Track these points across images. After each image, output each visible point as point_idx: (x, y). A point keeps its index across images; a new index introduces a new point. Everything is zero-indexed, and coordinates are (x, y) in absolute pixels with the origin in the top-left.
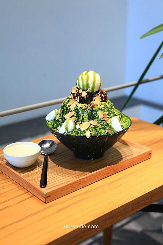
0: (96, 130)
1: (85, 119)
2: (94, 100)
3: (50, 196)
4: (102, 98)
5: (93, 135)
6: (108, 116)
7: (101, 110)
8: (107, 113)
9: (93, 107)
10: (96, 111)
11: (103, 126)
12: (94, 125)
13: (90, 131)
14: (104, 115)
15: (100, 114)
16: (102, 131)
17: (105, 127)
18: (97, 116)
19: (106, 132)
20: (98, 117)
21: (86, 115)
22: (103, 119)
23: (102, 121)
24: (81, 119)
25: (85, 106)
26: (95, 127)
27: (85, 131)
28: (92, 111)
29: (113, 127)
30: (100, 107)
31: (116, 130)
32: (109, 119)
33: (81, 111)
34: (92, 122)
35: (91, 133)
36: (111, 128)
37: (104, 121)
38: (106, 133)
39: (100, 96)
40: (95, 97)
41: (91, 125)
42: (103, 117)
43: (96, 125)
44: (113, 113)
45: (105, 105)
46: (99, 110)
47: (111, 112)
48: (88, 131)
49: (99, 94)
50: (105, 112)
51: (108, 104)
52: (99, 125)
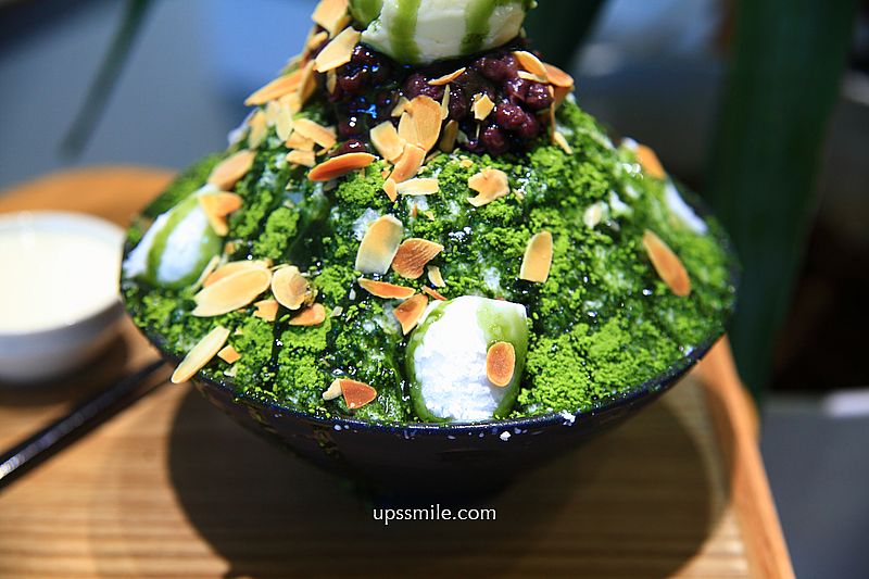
0: (277, 350)
1: (271, 241)
2: (396, 121)
4: (461, 116)
5: (232, 373)
6: (435, 276)
7: (389, 209)
8: (437, 246)
9: (344, 175)
10: (353, 209)
12: (282, 310)
13: (231, 339)
14: (405, 255)
15: (374, 238)
16: (308, 373)
17: (356, 350)
18: (342, 249)
19: (334, 391)
20: (348, 259)
21: (284, 218)
22: (374, 287)
23: (363, 294)
24: (252, 225)
25: (317, 147)
26: (279, 328)
27: (207, 323)
28: (332, 198)
29: (420, 372)
30: (393, 187)
31: (429, 405)
32: (430, 298)
33: (275, 171)
34: (288, 271)
35: (228, 354)
36: (400, 375)
37: (381, 301)
38: (327, 395)
39: (445, 100)
40: (409, 104)
41: (268, 293)
42: (391, 270)
43: (295, 314)
44: (508, 261)
45: (456, 185)
46: (376, 208)
47: (485, 252)
48: (219, 334)
49: (442, 87)
50: (420, 235)
51: (498, 184)
52: (320, 318)
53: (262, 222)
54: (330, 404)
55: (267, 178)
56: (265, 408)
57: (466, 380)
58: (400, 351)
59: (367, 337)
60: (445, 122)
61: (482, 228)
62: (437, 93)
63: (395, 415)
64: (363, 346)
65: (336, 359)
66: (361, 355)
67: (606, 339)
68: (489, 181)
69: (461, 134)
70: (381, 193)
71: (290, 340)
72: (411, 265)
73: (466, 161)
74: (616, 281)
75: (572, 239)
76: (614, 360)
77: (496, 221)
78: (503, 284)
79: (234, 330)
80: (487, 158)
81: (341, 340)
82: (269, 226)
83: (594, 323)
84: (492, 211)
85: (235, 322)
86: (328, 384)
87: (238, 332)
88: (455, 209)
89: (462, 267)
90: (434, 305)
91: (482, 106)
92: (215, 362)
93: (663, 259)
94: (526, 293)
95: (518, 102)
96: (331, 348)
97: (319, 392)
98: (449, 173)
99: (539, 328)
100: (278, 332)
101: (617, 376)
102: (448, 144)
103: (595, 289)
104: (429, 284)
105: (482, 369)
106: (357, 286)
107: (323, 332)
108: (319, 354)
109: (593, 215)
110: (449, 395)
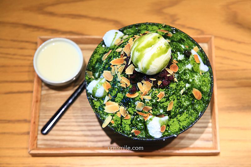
0: (121, 122)
1: (118, 99)
2: (142, 84)
5: (113, 125)
7: (142, 101)
10: (134, 100)
11: (134, 122)
13: (112, 119)
14: (145, 108)
15: (139, 106)
16: (128, 128)
18: (133, 106)
22: (139, 113)
23: (137, 114)
25: (126, 84)
27: (107, 113)
30: (142, 97)
31: (150, 134)
32: (150, 115)
34: (122, 108)
35: (112, 122)
39: (152, 83)
40: (145, 82)
41: (119, 111)
42: (142, 110)
43: (125, 117)
45: (155, 97)
46: (139, 101)
47: (160, 107)
48: (110, 117)
50: (147, 106)
51: (163, 95)
52: (129, 118)
59: (138, 121)
60: (152, 86)
61: (159, 104)
62: (151, 81)
65: (132, 125)
66: (137, 124)
70: (140, 98)
71: (123, 121)
72: (146, 110)
73: (156, 92)
79: (113, 117)
80: (160, 89)
84: (162, 101)
85: (113, 115)
86: (132, 130)
87: (114, 118)
88: (154, 101)
89: (156, 110)
91: (159, 83)
92: (110, 124)
96: (132, 123)
97: (130, 131)
98: (153, 94)
100: (121, 120)
104: (150, 112)
106: (136, 112)
107: (130, 120)
108: (130, 125)
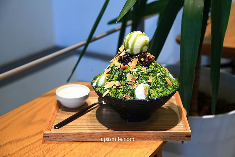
0: (116, 92)
1: (115, 79)
2: (131, 62)
3: (48, 137)
4: (140, 61)
5: (110, 95)
6: (137, 81)
7: (131, 73)
8: (137, 78)
9: (124, 69)
10: (126, 73)
12: (117, 87)
13: (110, 91)
14: (133, 79)
15: (129, 77)
16: (121, 94)
17: (127, 91)
18: (125, 79)
19: (124, 96)
20: (125, 80)
21: (116, 75)
22: (129, 83)
23: (127, 84)
25: (120, 66)
26: (116, 89)
27: (106, 90)
28: (123, 72)
29: (136, 93)
30: (131, 70)
31: (137, 98)
33: (115, 69)
34: (117, 82)
35: (110, 93)
36: (133, 94)
37: (130, 85)
39: (138, 59)
40: (133, 60)
41: (115, 85)
42: (131, 81)
43: (119, 87)
44: (147, 80)
45: (140, 70)
46: (129, 73)
47: (144, 78)
48: (108, 91)
49: (137, 57)
50: (135, 76)
51: (145, 69)
52: (122, 87)
53: (113, 77)
54: (124, 98)
55: (114, 71)
56: (115, 99)
57: (142, 94)
58: (133, 91)
60: (138, 62)
61: (143, 75)
62: (136, 58)
63: (132, 99)
64: (128, 91)
65: (124, 92)
66: (128, 92)
67: (160, 90)
68: (144, 69)
69: (140, 63)
70: (130, 71)
71: (118, 90)
72: (134, 80)
73: (141, 67)
74: (162, 83)
75: (155, 77)
76: (161, 93)
77: (145, 74)
78: (146, 83)
80: (143, 66)
81: (125, 90)
82: (114, 77)
83: (158, 88)
84: (144, 73)
85: (110, 89)
86: (123, 95)
88: (139, 73)
89: (141, 80)
90: (137, 85)
91: (142, 60)
92: (108, 94)
93: (168, 81)
94: (149, 83)
95: (147, 59)
96: (124, 91)
98: (138, 68)
99: (151, 88)
100: (116, 90)
101: (162, 94)
102: (138, 65)
103: (159, 84)
104: (136, 83)
105: (144, 92)
106: (127, 83)
107: (122, 89)
108: (122, 92)
109: (158, 74)
110: (139, 96)
